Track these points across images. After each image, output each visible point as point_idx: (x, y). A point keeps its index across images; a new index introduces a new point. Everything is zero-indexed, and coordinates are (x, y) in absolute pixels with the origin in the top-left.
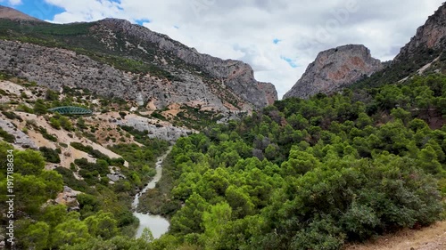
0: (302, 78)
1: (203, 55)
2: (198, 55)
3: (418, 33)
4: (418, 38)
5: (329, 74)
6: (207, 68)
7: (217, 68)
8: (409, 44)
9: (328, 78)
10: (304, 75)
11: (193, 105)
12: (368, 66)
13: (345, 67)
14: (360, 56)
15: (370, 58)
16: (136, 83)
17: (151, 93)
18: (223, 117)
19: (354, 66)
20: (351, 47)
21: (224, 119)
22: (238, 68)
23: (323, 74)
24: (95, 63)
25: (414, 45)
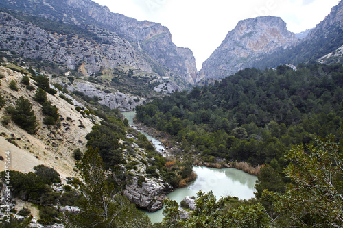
0: (222, 45)
1: (116, 15)
2: (111, 14)
3: (332, 13)
4: (331, 17)
5: (249, 43)
6: (122, 29)
7: (132, 29)
8: (323, 22)
9: (247, 47)
10: (224, 42)
11: (125, 70)
12: (284, 38)
13: (263, 37)
14: (277, 28)
15: (286, 31)
16: (63, 45)
17: (81, 56)
18: (159, 83)
19: (272, 37)
20: (269, 18)
21: (160, 86)
22: (155, 30)
23: (243, 43)
24: (19, 23)
25: (328, 24)
